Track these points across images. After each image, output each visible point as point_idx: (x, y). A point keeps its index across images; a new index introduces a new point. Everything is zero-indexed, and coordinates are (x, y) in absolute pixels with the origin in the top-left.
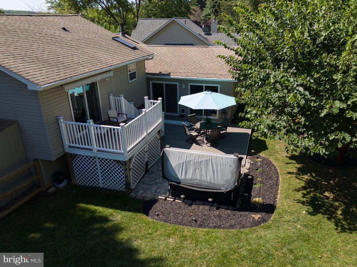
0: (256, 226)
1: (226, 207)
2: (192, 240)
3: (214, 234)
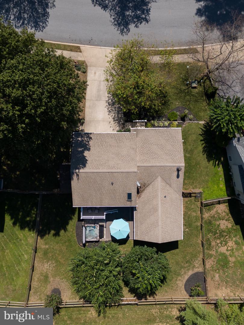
2: (72, 233)
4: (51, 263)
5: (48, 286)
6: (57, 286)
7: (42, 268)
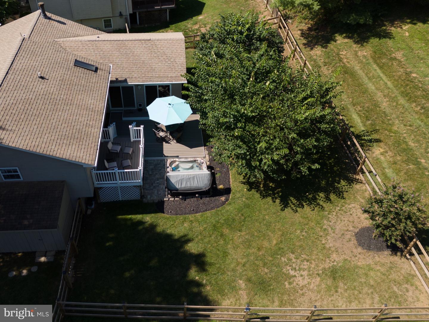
0: (224, 205)
1: (205, 196)
2: (196, 222)
3: (205, 215)
4: (288, 268)
5: (359, 263)
6: (350, 240)
7: (312, 291)
